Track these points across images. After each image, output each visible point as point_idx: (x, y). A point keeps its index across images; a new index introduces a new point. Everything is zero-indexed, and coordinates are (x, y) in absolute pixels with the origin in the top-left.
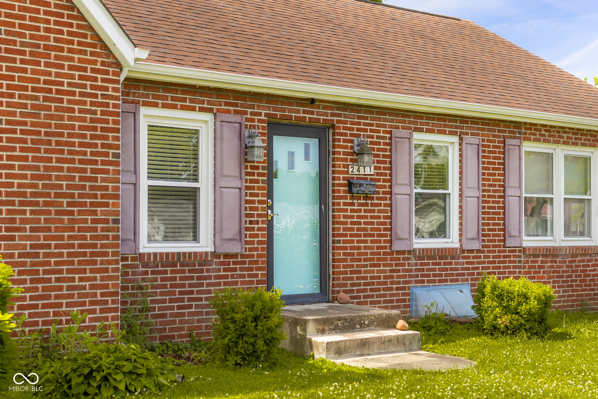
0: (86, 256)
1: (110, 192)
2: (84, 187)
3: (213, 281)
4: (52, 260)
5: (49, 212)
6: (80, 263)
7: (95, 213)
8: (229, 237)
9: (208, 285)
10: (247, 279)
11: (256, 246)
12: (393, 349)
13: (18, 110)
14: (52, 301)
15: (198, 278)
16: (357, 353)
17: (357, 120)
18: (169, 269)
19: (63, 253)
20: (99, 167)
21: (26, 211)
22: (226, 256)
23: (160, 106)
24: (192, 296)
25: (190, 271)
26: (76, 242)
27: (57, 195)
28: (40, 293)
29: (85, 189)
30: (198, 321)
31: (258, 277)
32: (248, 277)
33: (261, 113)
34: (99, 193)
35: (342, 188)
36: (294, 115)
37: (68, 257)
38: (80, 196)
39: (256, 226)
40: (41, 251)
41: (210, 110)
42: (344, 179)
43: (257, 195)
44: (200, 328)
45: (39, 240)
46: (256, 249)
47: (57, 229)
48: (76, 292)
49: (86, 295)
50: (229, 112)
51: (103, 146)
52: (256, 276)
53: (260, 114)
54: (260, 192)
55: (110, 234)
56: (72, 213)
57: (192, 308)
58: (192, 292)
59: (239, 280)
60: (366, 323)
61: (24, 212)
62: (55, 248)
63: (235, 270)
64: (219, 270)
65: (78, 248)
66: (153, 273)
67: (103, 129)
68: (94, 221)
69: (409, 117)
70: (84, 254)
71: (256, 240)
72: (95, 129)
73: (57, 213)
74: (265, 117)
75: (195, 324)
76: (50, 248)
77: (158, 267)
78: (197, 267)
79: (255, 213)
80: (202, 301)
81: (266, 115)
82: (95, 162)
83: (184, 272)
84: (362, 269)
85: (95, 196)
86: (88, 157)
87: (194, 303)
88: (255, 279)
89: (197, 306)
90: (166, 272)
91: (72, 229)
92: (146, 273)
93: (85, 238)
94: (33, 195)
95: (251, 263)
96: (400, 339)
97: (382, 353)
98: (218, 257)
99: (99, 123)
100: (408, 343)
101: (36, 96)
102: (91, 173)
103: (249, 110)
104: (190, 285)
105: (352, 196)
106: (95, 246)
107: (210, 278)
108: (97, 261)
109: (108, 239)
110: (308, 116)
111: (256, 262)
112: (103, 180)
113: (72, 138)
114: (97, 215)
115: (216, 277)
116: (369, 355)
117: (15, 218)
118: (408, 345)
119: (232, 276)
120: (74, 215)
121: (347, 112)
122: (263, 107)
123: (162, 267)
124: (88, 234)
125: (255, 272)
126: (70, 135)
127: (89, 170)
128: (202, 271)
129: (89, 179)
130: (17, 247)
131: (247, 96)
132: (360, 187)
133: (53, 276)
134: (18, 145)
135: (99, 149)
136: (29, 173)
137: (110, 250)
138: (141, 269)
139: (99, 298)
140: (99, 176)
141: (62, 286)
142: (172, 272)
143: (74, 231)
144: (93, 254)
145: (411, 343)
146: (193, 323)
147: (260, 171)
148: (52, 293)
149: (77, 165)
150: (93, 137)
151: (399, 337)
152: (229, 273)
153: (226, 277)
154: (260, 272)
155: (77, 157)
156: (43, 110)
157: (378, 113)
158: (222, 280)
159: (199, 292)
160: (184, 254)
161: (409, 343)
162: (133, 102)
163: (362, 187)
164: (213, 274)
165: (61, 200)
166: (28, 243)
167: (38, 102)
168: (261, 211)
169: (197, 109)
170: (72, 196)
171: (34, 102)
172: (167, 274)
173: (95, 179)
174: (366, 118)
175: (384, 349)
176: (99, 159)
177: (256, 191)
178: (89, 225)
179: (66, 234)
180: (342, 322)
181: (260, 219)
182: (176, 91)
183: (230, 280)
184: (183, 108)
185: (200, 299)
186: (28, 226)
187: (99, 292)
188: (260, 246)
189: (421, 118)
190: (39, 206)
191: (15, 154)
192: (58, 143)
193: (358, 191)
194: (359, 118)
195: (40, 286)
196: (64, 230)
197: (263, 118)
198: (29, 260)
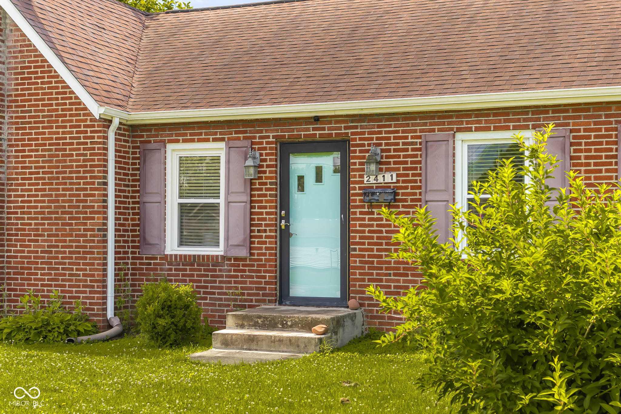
0: (80, 254)
1: (96, 209)
2: (78, 207)
3: (224, 279)
4: (60, 256)
5: (58, 224)
6: (76, 258)
7: (85, 224)
8: (236, 244)
9: (220, 282)
10: (255, 279)
11: (264, 251)
12: (285, 349)
13: (41, 159)
14: (60, 283)
15: (212, 276)
16: (245, 347)
17: (376, 130)
18: (188, 267)
19: (66, 251)
20: (89, 192)
21: (45, 223)
22: (236, 259)
23: (181, 141)
24: (207, 290)
25: (205, 270)
26: (74, 244)
27: (63, 213)
28: (53, 277)
29: (79, 208)
30: (212, 311)
31: (266, 278)
32: (256, 278)
33: (269, 135)
34: (88, 210)
35: (358, 198)
36: (303, 133)
37: (69, 254)
38: (77, 213)
39: (264, 234)
40: (53, 249)
41: (222, 140)
42: (360, 188)
43: (265, 207)
44: (214, 316)
45: (52, 242)
46: (265, 254)
47: (63, 235)
48: (74, 278)
49: (80, 281)
50: (238, 139)
51: (91, 177)
52: (264, 277)
53: (268, 137)
54: (268, 205)
55: (96, 239)
56: (71, 224)
57: (207, 300)
58: (207, 287)
59: (248, 280)
60: (289, 323)
61: (44, 224)
62: (61, 248)
63: (244, 271)
64: (230, 271)
65: (75, 248)
66: (176, 270)
67: (91, 166)
68: (85, 230)
69: (451, 117)
70: (79, 253)
71: (264, 246)
72: (86, 166)
73: (63, 224)
74: (273, 138)
75: (210, 313)
76: (59, 248)
77: (180, 266)
78: (211, 267)
79: (263, 223)
80: (215, 295)
81: (274, 137)
82: (86, 189)
83: (200, 270)
84: (384, 278)
85: (86, 213)
86: (82, 186)
87: (208, 296)
88: (263, 280)
89: (211, 299)
90: (186, 270)
91: (71, 235)
92: (171, 270)
93: (79, 241)
94: (49, 213)
95: (258, 266)
96: (293, 341)
97: (272, 351)
98: (229, 259)
99: (89, 162)
100: (302, 346)
101: (51, 149)
102: (84, 197)
103: (258, 135)
104: (205, 281)
105: (371, 205)
106: (86, 247)
107: (222, 276)
108: (87, 257)
109: (94, 243)
110: (318, 132)
111: (264, 266)
112: (91, 201)
113: (72, 174)
114: (87, 226)
115: (227, 276)
116: (256, 350)
117: (39, 228)
118: (302, 347)
119: (242, 276)
120: (72, 226)
121: (364, 122)
122: (271, 130)
123: (183, 265)
124: (82, 239)
125: (263, 274)
126: (71, 172)
127: (82, 195)
128: (215, 271)
129: (82, 201)
130: (40, 246)
131: (256, 123)
132: (372, 196)
133: (60, 266)
134: (40, 182)
135: (89, 180)
136: (46, 199)
137: (96, 250)
138: (167, 267)
139: (89, 283)
140: (89, 198)
141: (66, 273)
142: (191, 270)
143: (72, 237)
144: (84, 253)
145: (306, 346)
146: (208, 311)
147: (269, 186)
148: (60, 278)
149: (74, 192)
150: (85, 172)
151: (291, 339)
152: (239, 274)
153: (237, 276)
154: (267, 275)
155: (74, 187)
156: (54, 157)
157: (405, 119)
158: (233, 279)
159: (212, 287)
160: (199, 256)
161: (304, 345)
162: (161, 141)
163: (375, 196)
164: (224, 274)
165: (65, 216)
166: (46, 244)
167: (52, 153)
168: (269, 221)
169: (211, 139)
170: (71, 213)
171: (50, 153)
172: (187, 271)
173: (86, 201)
174: (390, 126)
175: (275, 347)
176: (89, 186)
177: (264, 204)
178: (82, 232)
179: (68, 239)
180: (262, 319)
181: (268, 228)
182: (193, 128)
183: (240, 279)
184: (199, 141)
185: (214, 293)
186: (46, 233)
187: (88, 279)
188: (268, 252)
189: (470, 116)
190: (52, 220)
191: (39, 187)
192: (63, 178)
193: (370, 200)
194: (379, 126)
195: (53, 272)
196: (67, 236)
197: (271, 140)
198: (46, 255)
